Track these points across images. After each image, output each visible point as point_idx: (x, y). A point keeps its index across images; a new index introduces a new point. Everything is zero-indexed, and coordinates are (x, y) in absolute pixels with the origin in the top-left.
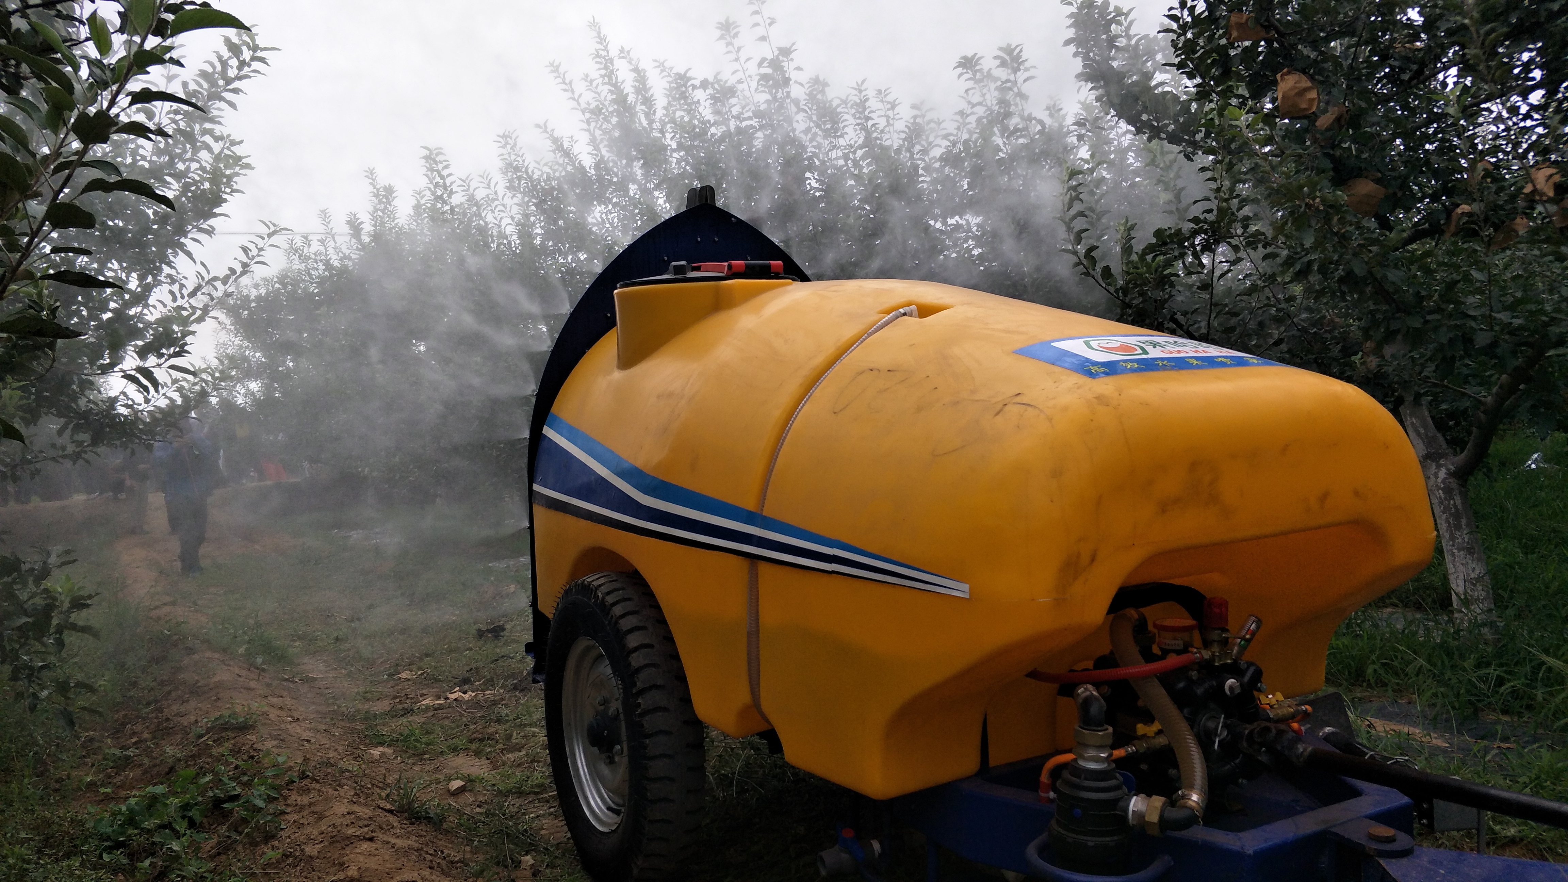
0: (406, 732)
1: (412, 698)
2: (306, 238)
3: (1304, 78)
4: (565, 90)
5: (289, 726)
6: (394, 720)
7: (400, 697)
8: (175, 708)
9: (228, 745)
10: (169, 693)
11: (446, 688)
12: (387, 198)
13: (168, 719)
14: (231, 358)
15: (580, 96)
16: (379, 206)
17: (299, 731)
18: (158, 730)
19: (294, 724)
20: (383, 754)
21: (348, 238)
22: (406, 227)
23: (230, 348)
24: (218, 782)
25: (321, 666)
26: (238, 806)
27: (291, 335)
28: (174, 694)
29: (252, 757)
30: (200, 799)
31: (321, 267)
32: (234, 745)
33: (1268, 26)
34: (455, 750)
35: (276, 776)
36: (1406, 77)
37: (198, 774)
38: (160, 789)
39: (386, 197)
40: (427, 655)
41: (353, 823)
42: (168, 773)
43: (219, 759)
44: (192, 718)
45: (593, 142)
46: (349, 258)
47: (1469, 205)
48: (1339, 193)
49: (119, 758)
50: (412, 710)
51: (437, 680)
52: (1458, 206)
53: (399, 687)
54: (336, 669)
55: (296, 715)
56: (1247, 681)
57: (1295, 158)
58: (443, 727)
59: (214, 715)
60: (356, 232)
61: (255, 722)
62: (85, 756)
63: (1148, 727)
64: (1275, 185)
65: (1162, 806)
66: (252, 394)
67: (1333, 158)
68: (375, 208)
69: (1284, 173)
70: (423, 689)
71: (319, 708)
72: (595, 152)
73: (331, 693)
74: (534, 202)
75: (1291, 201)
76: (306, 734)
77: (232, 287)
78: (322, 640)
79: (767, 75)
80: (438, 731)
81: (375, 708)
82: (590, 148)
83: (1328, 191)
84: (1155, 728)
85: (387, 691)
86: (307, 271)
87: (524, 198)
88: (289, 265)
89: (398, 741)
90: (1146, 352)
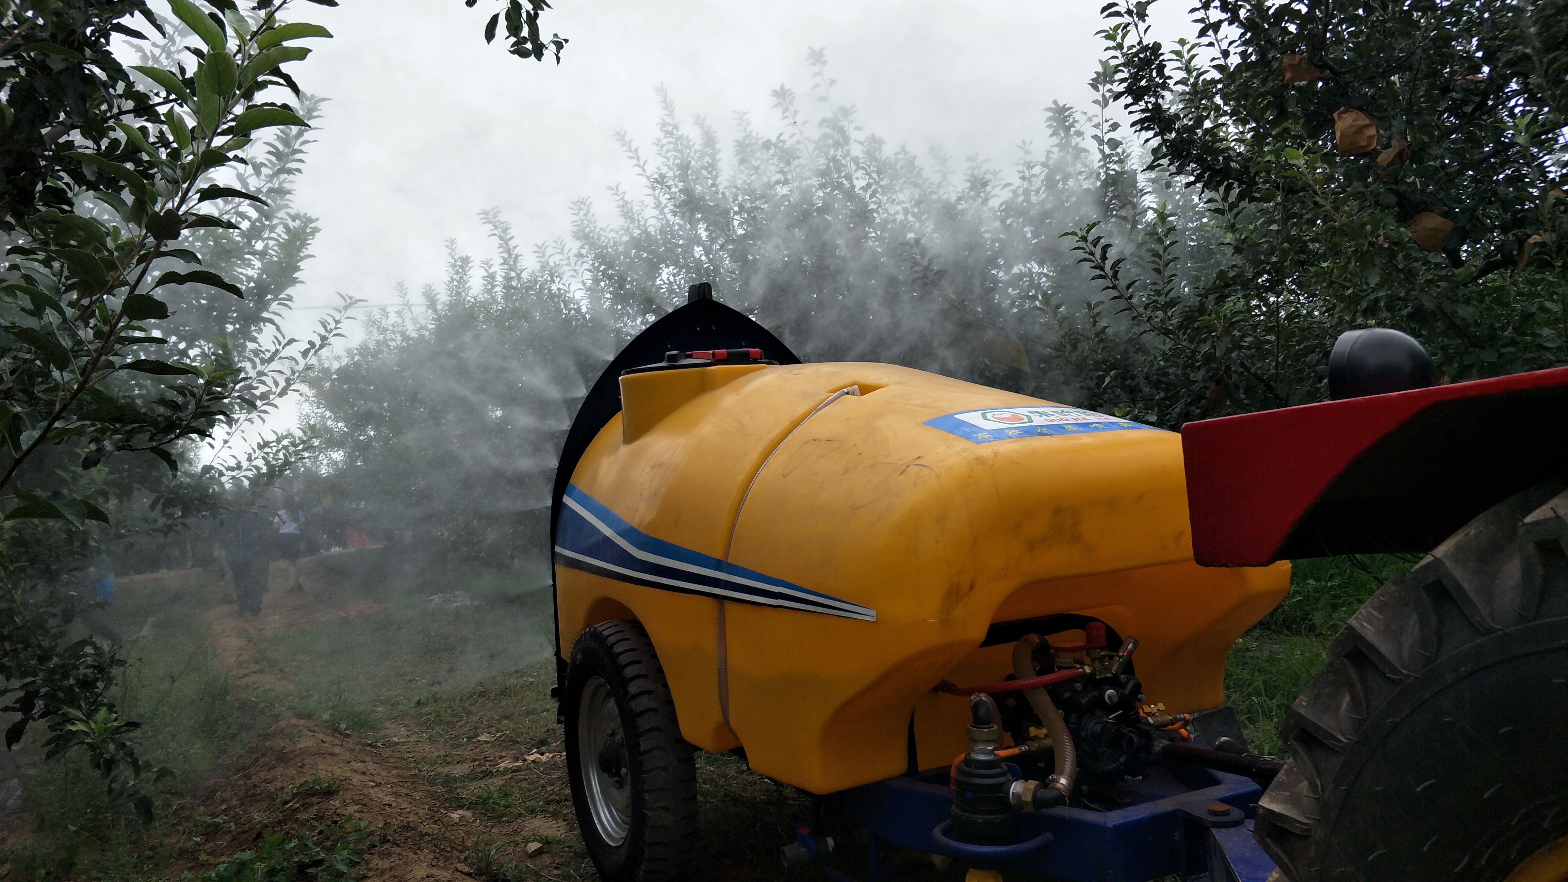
0: (485, 795)
1: (490, 761)
2: (384, 310)
3: (1362, 115)
4: (631, 158)
5: (371, 791)
6: (475, 783)
7: (479, 759)
8: (262, 775)
9: (313, 810)
10: (257, 760)
11: (524, 750)
12: (463, 270)
13: (255, 786)
14: (312, 428)
15: (645, 162)
16: (455, 277)
17: (381, 795)
18: (247, 797)
19: (376, 789)
20: (462, 818)
21: (425, 308)
22: (481, 296)
23: (313, 420)
24: (303, 847)
25: (403, 731)
26: (322, 871)
27: (372, 406)
28: (262, 761)
29: (335, 822)
30: (285, 864)
31: (399, 338)
32: (318, 810)
33: (1322, 66)
34: (532, 812)
35: (358, 841)
36: (1469, 109)
37: (284, 840)
38: (247, 855)
39: (461, 267)
40: (506, 717)
42: (255, 840)
43: (304, 823)
44: (279, 785)
45: (658, 205)
46: (426, 329)
47: (1540, 235)
48: (1403, 229)
49: (209, 826)
50: (491, 772)
51: (515, 742)
52: (1530, 236)
53: (478, 750)
54: (417, 733)
55: (378, 779)
56: (1126, 692)
57: (1357, 196)
58: (521, 789)
59: (299, 781)
60: (432, 302)
61: (339, 787)
62: (177, 824)
63: (1039, 731)
64: (1337, 224)
65: (1036, 788)
66: (336, 463)
67: (1396, 193)
68: (452, 278)
69: (1345, 212)
70: (501, 752)
71: (401, 772)
72: (660, 217)
73: (413, 757)
74: (602, 268)
75: (1353, 240)
76: (387, 798)
77: (313, 360)
78: (404, 705)
79: (826, 136)
80: (517, 794)
81: (455, 772)
82: (656, 212)
83: (1392, 228)
84: (1044, 731)
85: (467, 754)
86: (385, 343)
87: (593, 264)
88: (368, 337)
89: (476, 804)
90: (1030, 421)
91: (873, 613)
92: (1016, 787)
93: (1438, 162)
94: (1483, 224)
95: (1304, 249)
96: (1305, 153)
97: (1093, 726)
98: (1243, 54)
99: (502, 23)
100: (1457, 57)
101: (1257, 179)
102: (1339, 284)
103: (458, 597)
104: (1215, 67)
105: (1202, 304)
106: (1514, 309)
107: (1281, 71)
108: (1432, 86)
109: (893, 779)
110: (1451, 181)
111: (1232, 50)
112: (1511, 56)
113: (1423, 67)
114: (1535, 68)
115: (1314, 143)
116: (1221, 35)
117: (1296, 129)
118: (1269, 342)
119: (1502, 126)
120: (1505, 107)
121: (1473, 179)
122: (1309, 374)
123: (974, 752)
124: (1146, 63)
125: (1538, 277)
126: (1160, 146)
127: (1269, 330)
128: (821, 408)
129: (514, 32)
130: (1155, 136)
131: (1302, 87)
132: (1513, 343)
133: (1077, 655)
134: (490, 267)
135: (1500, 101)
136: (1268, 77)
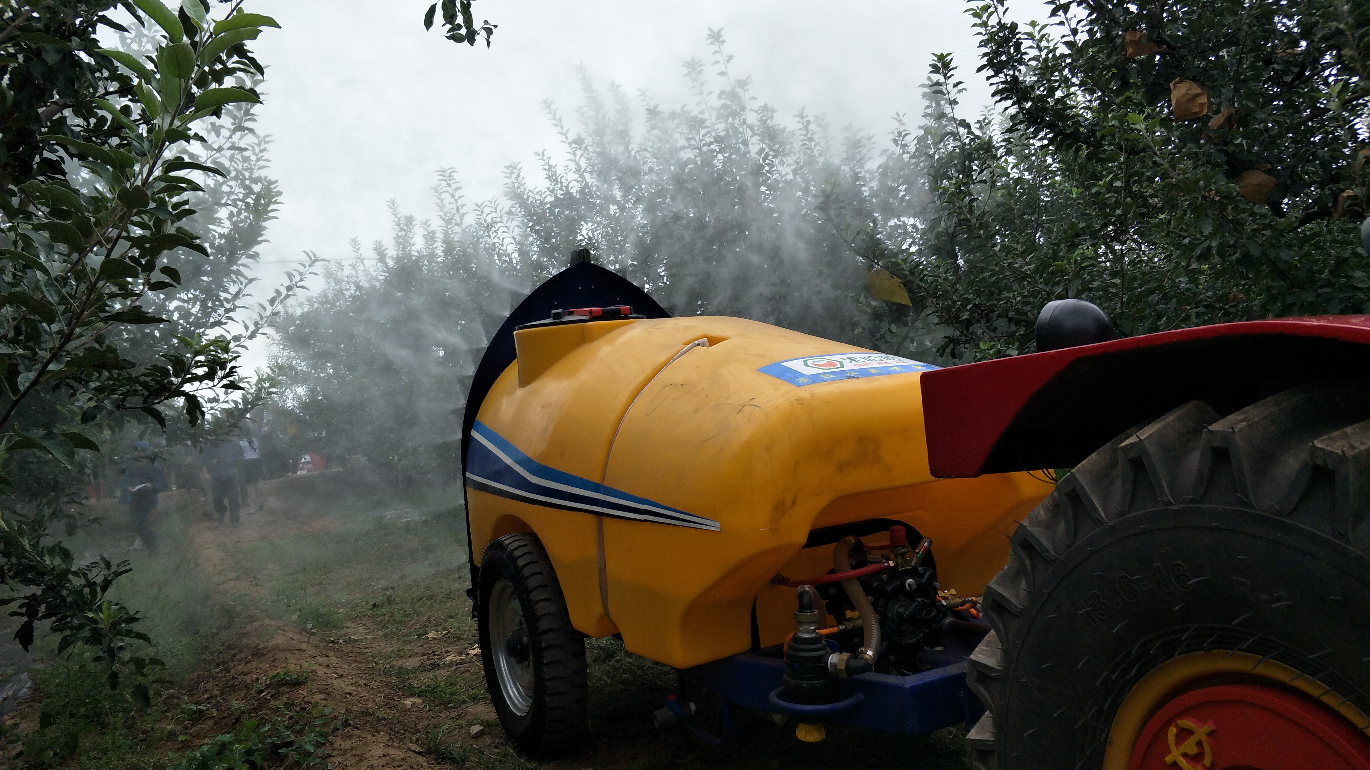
0: (433, 684)
1: (438, 655)
2: (339, 263)
3: (1194, 85)
4: (555, 125)
5: (334, 682)
6: (424, 674)
7: (428, 654)
8: (240, 668)
9: (284, 699)
10: (235, 655)
11: (467, 645)
12: (408, 227)
13: (233, 678)
14: (280, 367)
15: (568, 130)
16: (400, 233)
17: (343, 685)
18: (226, 687)
19: (339, 680)
20: (413, 704)
21: (374, 262)
22: (424, 250)
23: (280, 359)
24: (275, 730)
25: (362, 629)
26: (292, 751)
27: (331, 347)
28: (238, 657)
29: (304, 709)
30: (260, 745)
31: (353, 288)
32: (289, 699)
33: (1160, 42)
34: (474, 699)
35: (324, 725)
36: (1288, 79)
37: (259, 724)
38: (227, 737)
39: (405, 225)
40: (451, 617)
41: (388, 764)
42: (234, 724)
43: (276, 710)
44: (254, 677)
45: (578, 170)
46: (377, 280)
47: (1352, 190)
48: (1232, 185)
49: (195, 712)
50: (438, 665)
51: (459, 639)
52: (1344, 191)
53: (427, 646)
54: (374, 631)
55: (340, 672)
56: (923, 581)
57: (1191, 156)
58: (464, 679)
59: (272, 673)
60: (382, 256)
61: (306, 678)
62: (166, 711)
63: (853, 613)
64: (1174, 180)
65: (848, 658)
66: (299, 397)
67: (1227, 153)
68: (397, 235)
69: (1181, 169)
70: (447, 647)
71: (359, 665)
72: (580, 179)
73: (370, 652)
74: (531, 224)
75: (1189, 194)
76: (348, 688)
77: (280, 308)
78: (363, 607)
79: (725, 106)
80: (461, 683)
81: (407, 665)
82: (576, 176)
83: (1223, 183)
84: (857, 614)
85: (416, 647)
86: (341, 292)
87: (523, 221)
88: (327, 287)
89: (426, 692)
90: (842, 366)
91: (718, 524)
92: (833, 658)
93: (1262, 125)
94: (1301, 179)
95: (1145, 204)
96: (1145, 118)
97: (898, 608)
98: (1091, 32)
99: (439, 12)
100: (1278, 33)
101: (1103, 142)
102: (1176, 233)
103: (407, 513)
104: (1065, 43)
105: (1055, 252)
106: (1329, 255)
107: (1123, 47)
108: (1257, 58)
109: (740, 654)
110: (1273, 142)
111: (1080, 28)
112: (1326, 31)
113: (1248, 42)
114: (1348, 41)
115: (1153, 110)
116: (1070, 14)
117: (1137, 98)
118: (1114, 285)
119: (1317, 95)
120: (1320, 76)
121: (1293, 140)
122: (1150, 313)
123: (801, 632)
124: (1006, 40)
125: (1351, 226)
126: (1018, 113)
127: (1114, 274)
128: (677, 358)
129: (449, 20)
130: (1013, 105)
131: (1142, 60)
132: (1329, 284)
133: (885, 552)
134: (429, 226)
135: (1316, 71)
136: (1112, 51)
